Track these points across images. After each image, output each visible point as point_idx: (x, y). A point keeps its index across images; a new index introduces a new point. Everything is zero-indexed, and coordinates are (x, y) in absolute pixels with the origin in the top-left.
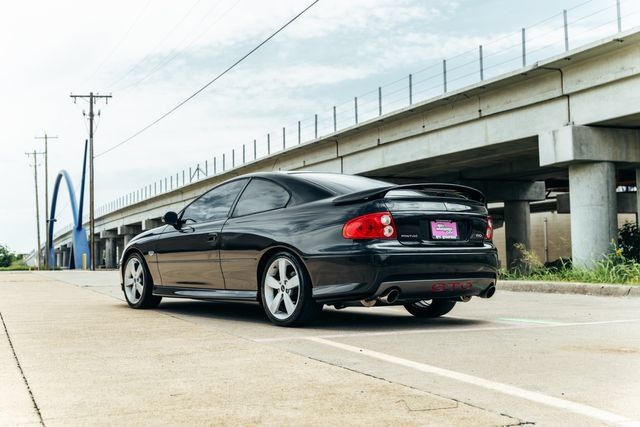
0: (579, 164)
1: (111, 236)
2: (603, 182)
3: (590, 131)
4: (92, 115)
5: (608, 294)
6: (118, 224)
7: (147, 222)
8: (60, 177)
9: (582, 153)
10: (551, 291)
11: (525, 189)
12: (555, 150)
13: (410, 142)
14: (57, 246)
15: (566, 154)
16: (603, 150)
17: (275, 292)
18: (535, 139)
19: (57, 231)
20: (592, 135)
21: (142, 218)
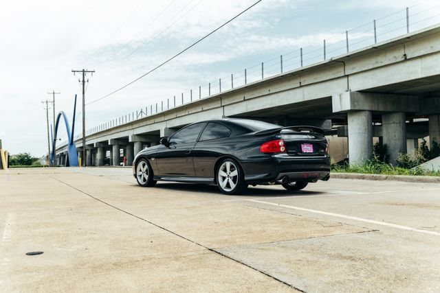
0: (353, 112)
1: (90, 148)
2: (365, 121)
3: (359, 94)
4: (84, 82)
5: (376, 179)
6: (94, 141)
7: (111, 140)
8: (60, 115)
9: (355, 106)
11: (321, 124)
12: (341, 104)
13: (261, 98)
14: (58, 153)
15: (347, 106)
16: (366, 105)
17: (224, 178)
18: (330, 98)
19: (58, 145)
20: (361, 97)
21: (109, 138)
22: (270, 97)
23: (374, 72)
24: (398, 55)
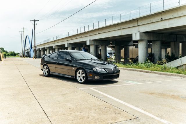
0: (141, 40)
1: (39, 50)
2: (145, 44)
3: (143, 33)
4: (35, 25)
6: (40, 47)
7: (47, 47)
8: (27, 37)
9: (141, 38)
10: (135, 71)
11: (129, 43)
12: (136, 37)
13: (105, 33)
15: (138, 38)
16: (146, 38)
18: (132, 34)
19: (26, 48)
20: (144, 34)
21: (46, 46)
22: (108, 33)
23: (150, 24)
24: (159, 18)
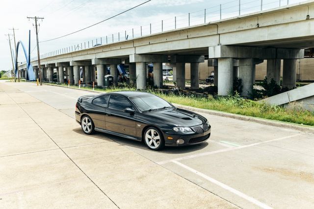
1: (42, 67)
2: (229, 64)
4: (36, 26)
5: (242, 120)
6: (45, 63)
7: (57, 63)
8: (19, 43)
9: (223, 55)
11: (198, 58)
13: (161, 44)
14: (20, 69)
15: (218, 55)
16: (230, 54)
18: (208, 48)
20: (227, 49)
22: (166, 44)
23: (237, 33)
24: (254, 24)
